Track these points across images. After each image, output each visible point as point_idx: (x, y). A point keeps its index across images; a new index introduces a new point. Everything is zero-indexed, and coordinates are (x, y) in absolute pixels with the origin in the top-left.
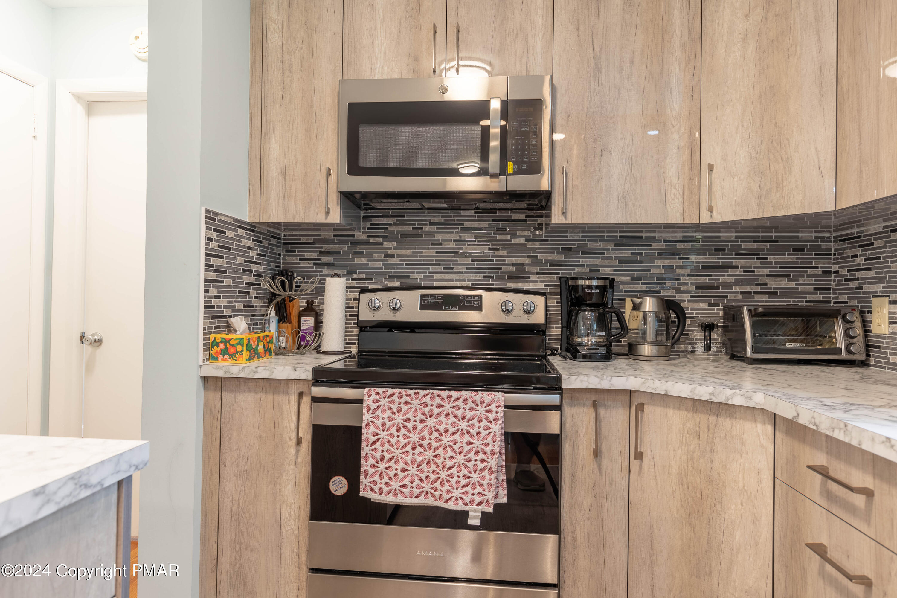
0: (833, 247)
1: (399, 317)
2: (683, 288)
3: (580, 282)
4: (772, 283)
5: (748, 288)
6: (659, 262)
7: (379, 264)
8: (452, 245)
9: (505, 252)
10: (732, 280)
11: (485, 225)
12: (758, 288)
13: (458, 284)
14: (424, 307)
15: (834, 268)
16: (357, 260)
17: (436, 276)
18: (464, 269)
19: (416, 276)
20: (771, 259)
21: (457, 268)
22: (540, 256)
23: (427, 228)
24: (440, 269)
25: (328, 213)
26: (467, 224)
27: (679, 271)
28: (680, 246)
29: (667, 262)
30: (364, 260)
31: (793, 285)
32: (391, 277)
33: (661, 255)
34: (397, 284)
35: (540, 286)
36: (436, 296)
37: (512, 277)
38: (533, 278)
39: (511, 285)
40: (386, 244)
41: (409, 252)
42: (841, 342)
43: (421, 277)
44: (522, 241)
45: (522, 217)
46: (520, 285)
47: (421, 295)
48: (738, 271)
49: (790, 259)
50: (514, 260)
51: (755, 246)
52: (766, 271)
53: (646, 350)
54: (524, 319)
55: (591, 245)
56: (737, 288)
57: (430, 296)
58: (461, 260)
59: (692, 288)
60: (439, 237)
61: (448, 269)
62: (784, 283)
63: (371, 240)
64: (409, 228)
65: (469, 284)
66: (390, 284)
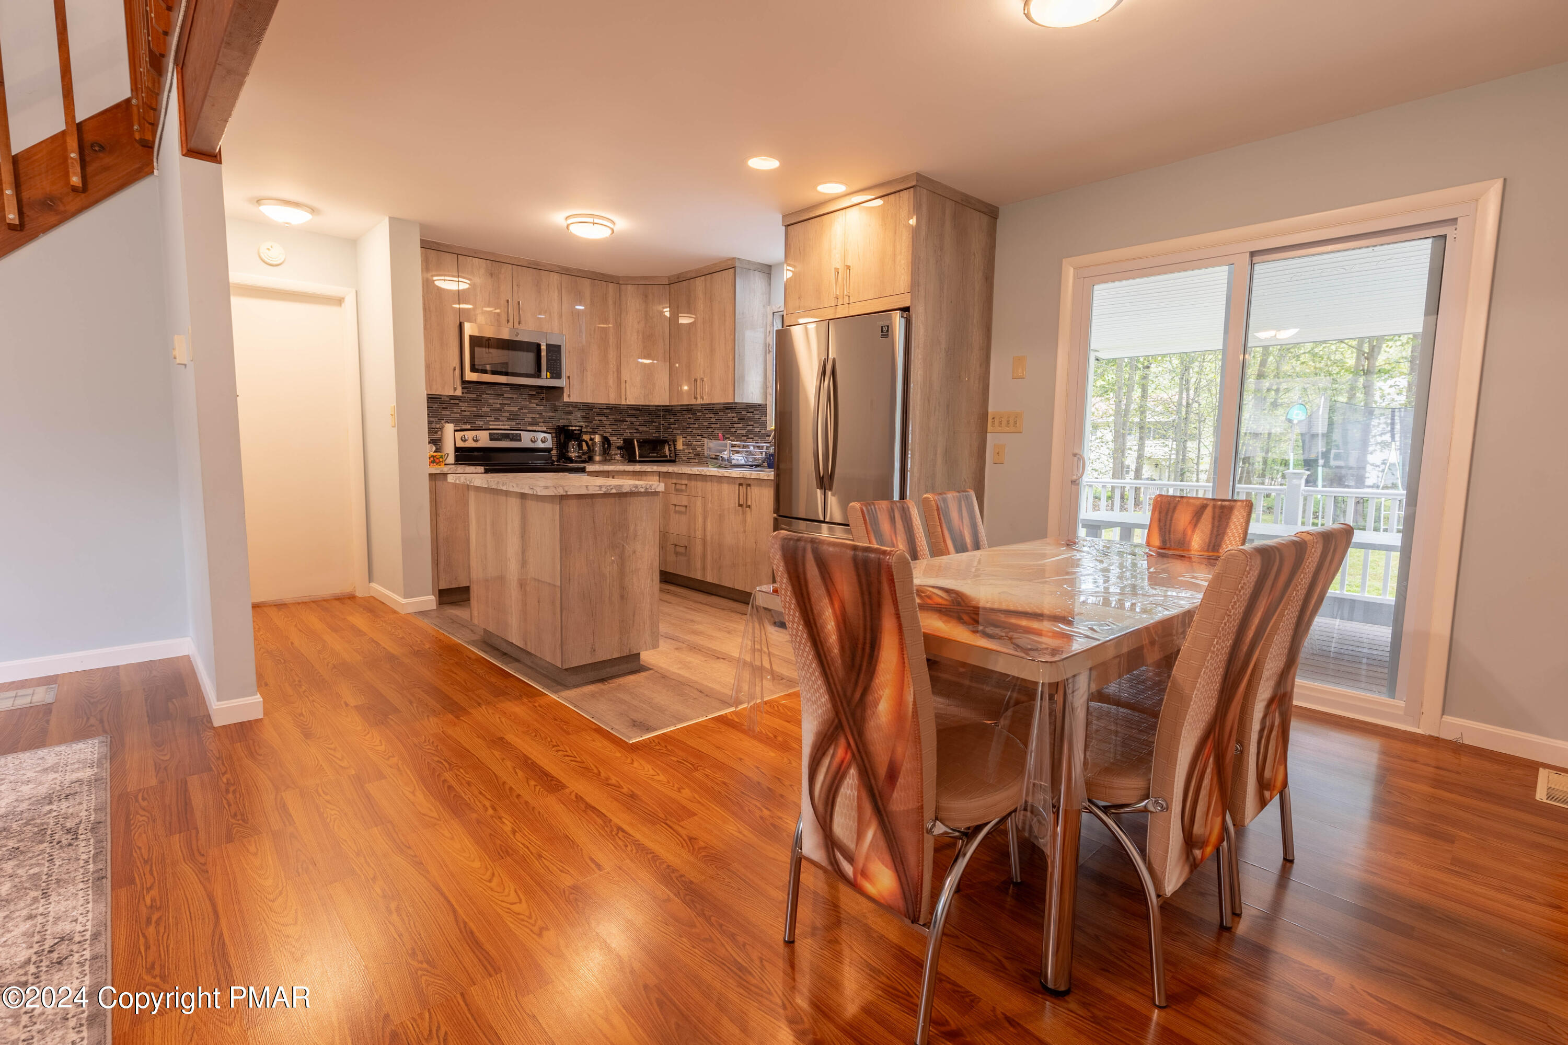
0: (662, 414)
1: (478, 445)
2: (607, 430)
3: (571, 428)
4: (641, 429)
5: (631, 431)
6: (596, 418)
7: (458, 415)
8: (498, 406)
9: (527, 411)
10: (626, 427)
11: (515, 396)
12: (635, 431)
13: (503, 427)
14: (491, 440)
15: (662, 422)
16: (444, 413)
17: (491, 423)
18: (505, 419)
19: (479, 423)
20: (640, 418)
21: (501, 419)
22: (544, 414)
23: (484, 396)
24: (492, 419)
25: (455, 389)
26: (506, 395)
27: (605, 422)
28: (605, 411)
29: (600, 418)
30: (448, 413)
31: (648, 429)
32: (465, 423)
33: (598, 415)
34: (469, 427)
35: (545, 429)
36: (497, 434)
37: (531, 424)
38: (540, 424)
39: (530, 428)
40: (461, 404)
41: (475, 409)
42: (667, 453)
43: (482, 423)
44: (535, 405)
45: (534, 393)
46: (534, 428)
47: (490, 434)
48: (628, 423)
49: (646, 418)
50: (531, 415)
51: (634, 412)
52: (638, 423)
53: (597, 458)
54: (542, 445)
55: (567, 409)
56: (628, 431)
57: (494, 434)
58: (504, 414)
59: (610, 430)
60: (491, 401)
61: (497, 419)
62: (645, 429)
63: (452, 402)
64: (474, 396)
65: (508, 427)
66: (465, 427)
